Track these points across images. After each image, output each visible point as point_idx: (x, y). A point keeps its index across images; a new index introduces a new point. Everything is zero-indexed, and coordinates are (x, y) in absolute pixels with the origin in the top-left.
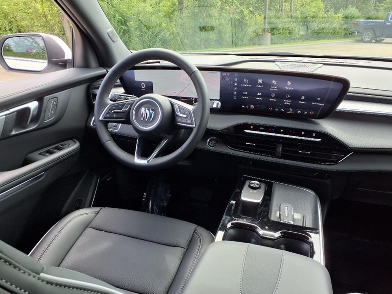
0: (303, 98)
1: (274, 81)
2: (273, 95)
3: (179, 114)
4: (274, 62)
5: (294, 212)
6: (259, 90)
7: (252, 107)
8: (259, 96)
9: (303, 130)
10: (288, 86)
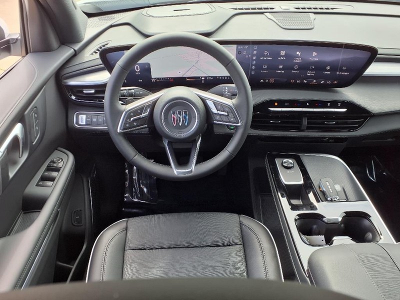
0: (329, 68)
1: (298, 53)
2: (297, 67)
4: (262, 13)
6: (281, 62)
7: (272, 80)
8: (280, 69)
10: (313, 57)
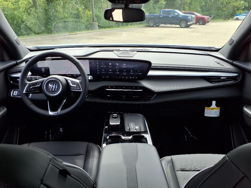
0: (132, 71)
1: (117, 64)
2: (117, 71)
3: (71, 85)
4: (113, 51)
5: (136, 126)
6: (111, 68)
7: (108, 77)
8: (110, 72)
9: (134, 86)
10: (124, 66)
